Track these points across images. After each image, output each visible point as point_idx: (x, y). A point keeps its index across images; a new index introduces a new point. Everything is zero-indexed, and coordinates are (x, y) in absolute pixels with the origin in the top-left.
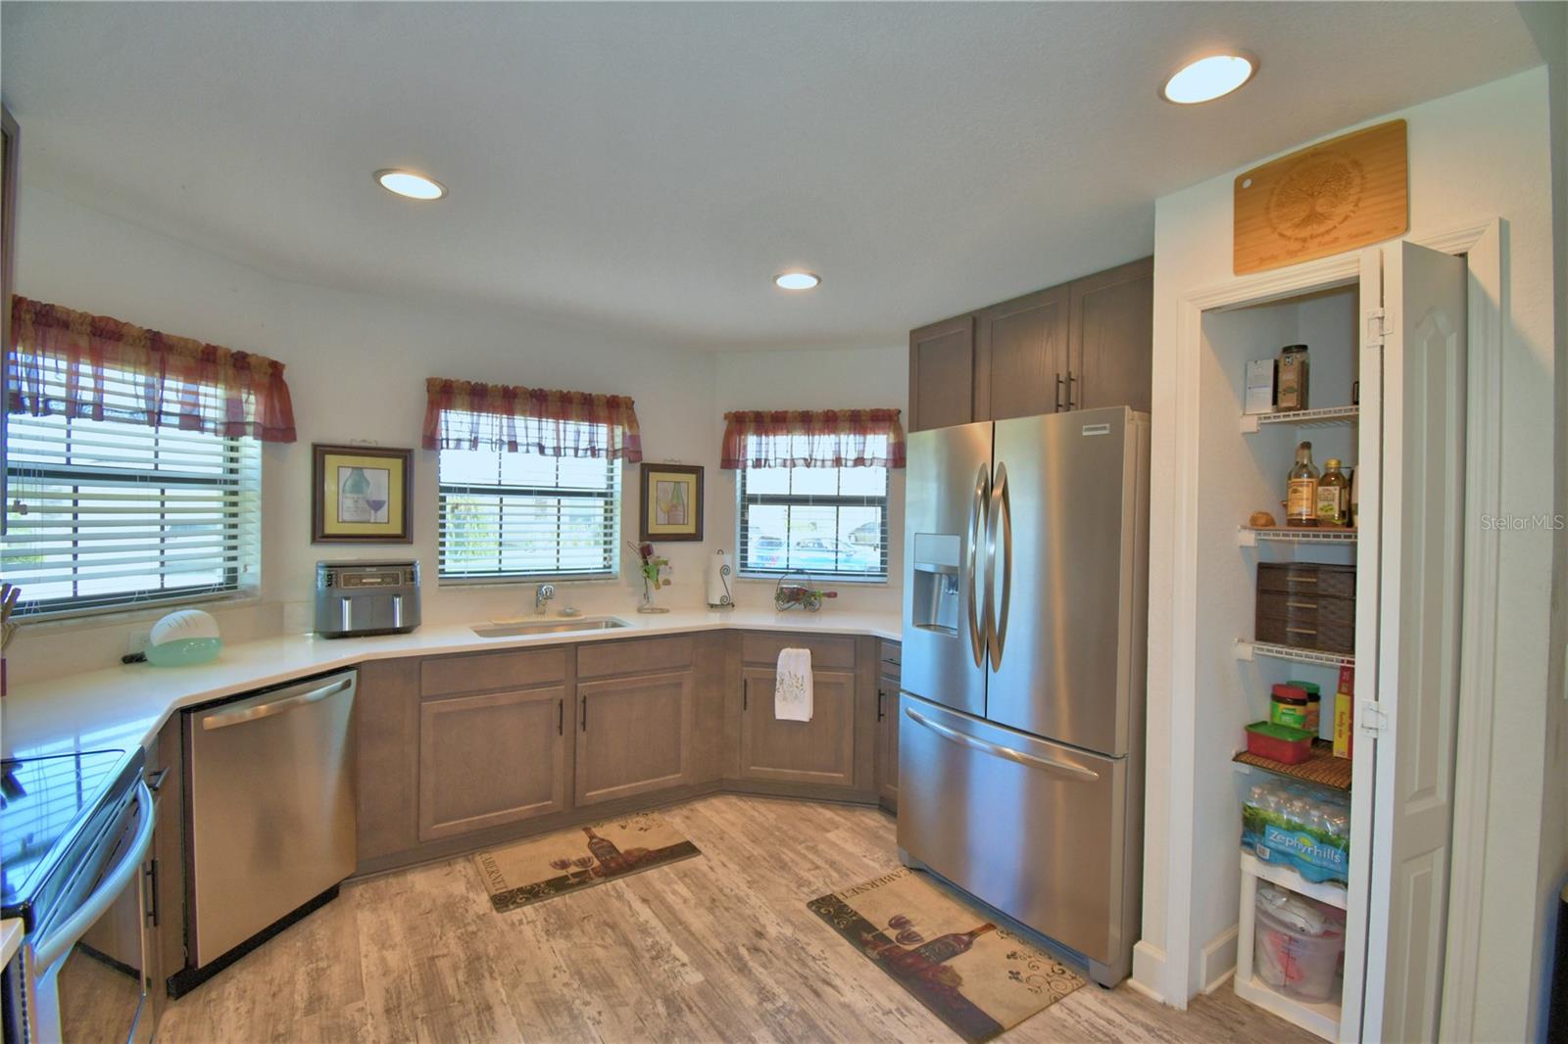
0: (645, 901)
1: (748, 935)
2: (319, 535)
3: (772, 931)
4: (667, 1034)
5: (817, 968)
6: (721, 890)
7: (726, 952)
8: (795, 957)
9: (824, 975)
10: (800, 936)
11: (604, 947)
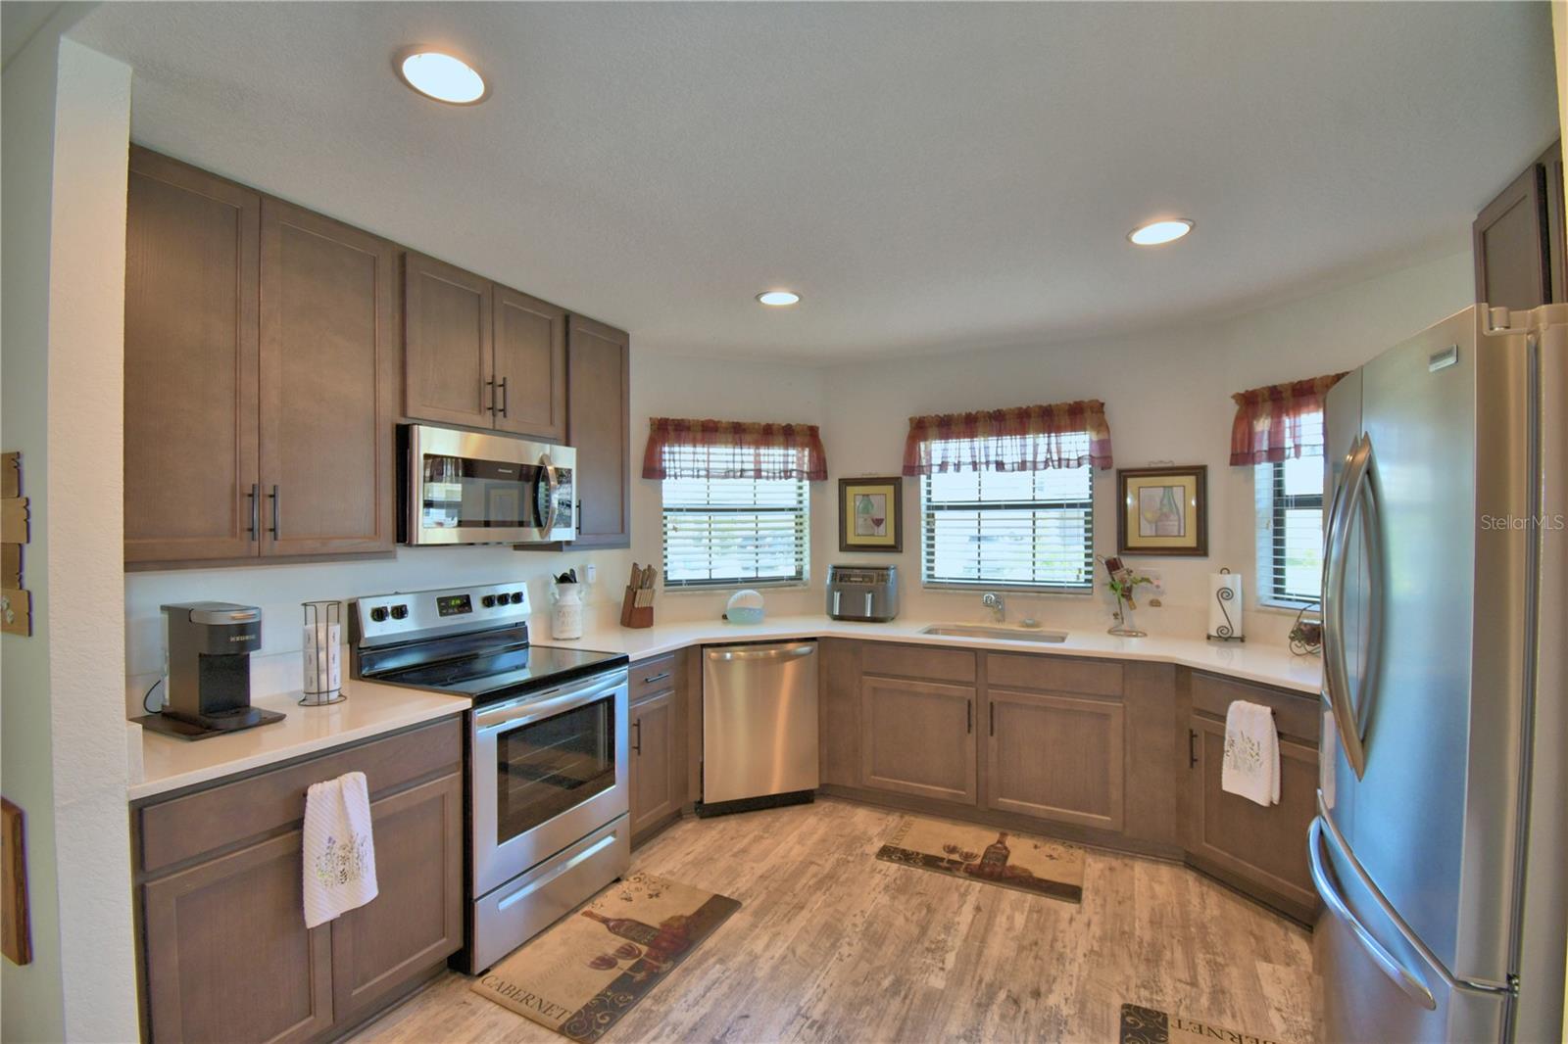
0: (978, 909)
1: (1027, 986)
2: (845, 547)
3: (1052, 1000)
6: (1054, 940)
7: (987, 984)
8: (1042, 1032)
11: (907, 919)
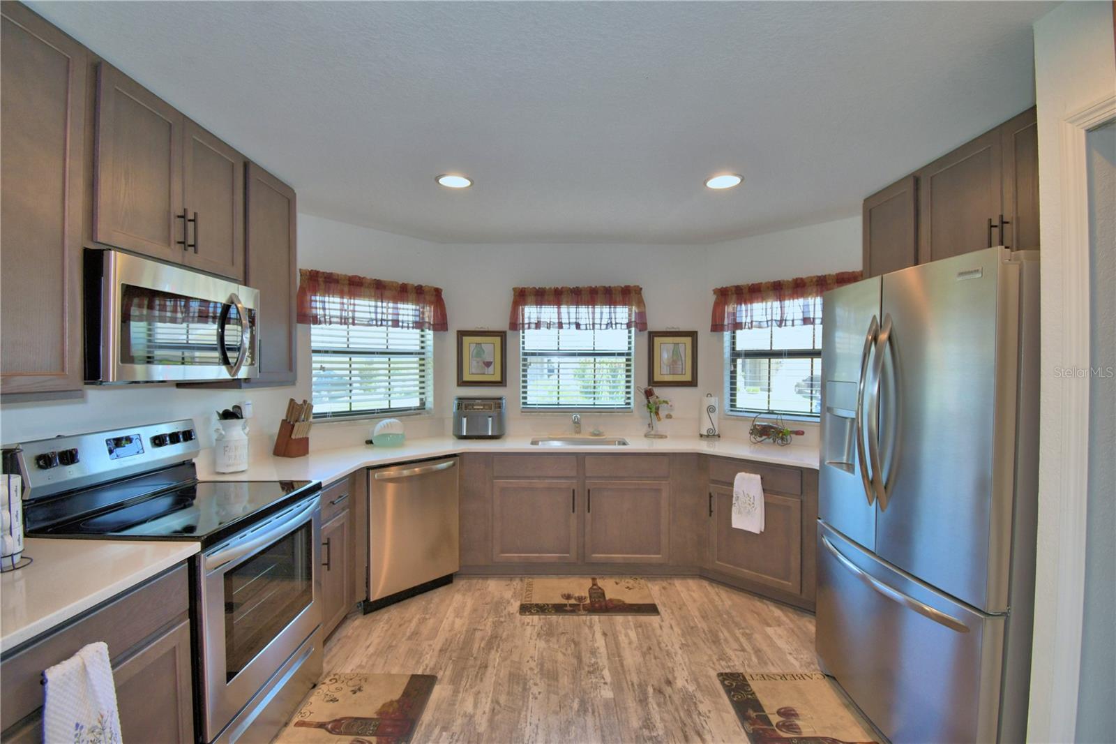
0: (605, 634)
1: (660, 679)
2: (462, 383)
3: (680, 683)
4: (570, 722)
5: (697, 720)
6: (659, 643)
7: (638, 686)
9: (699, 727)
10: (699, 695)
11: (564, 654)
